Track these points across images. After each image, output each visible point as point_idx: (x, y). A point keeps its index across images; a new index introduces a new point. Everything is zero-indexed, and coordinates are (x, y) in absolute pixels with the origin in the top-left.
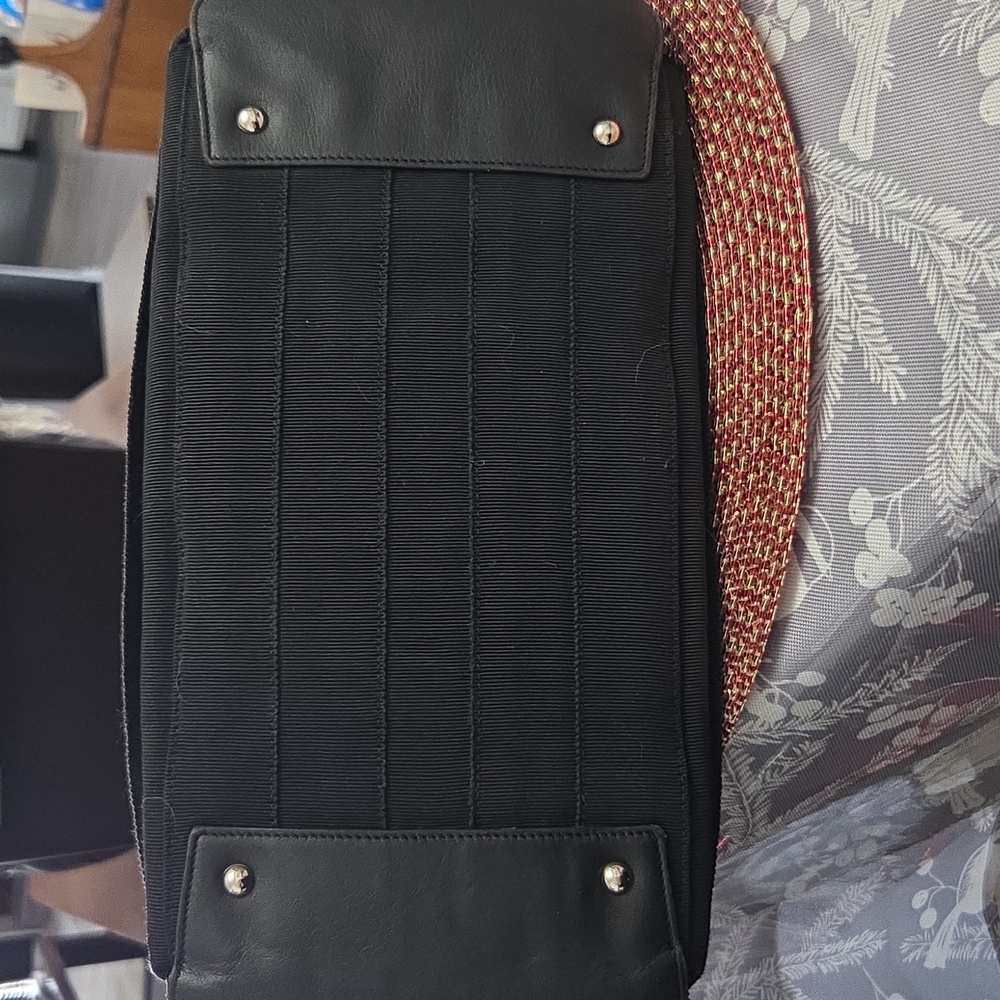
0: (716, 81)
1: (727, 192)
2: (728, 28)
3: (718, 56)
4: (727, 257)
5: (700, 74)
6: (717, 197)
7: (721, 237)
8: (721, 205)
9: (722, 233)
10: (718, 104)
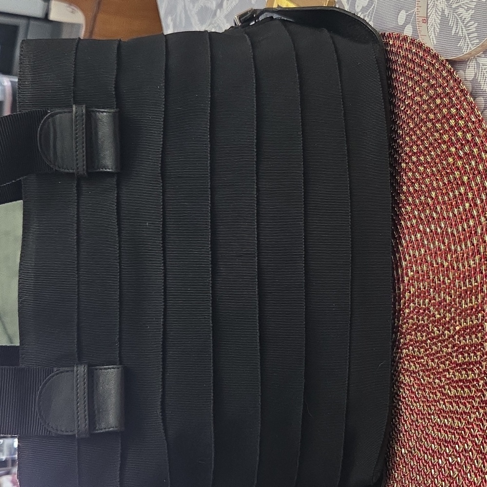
0: (466, 154)
1: (472, 215)
2: (476, 128)
3: (468, 141)
4: (473, 250)
5: (456, 148)
6: (466, 216)
7: (469, 238)
8: (469, 221)
9: (470, 237)
10: (467, 166)
